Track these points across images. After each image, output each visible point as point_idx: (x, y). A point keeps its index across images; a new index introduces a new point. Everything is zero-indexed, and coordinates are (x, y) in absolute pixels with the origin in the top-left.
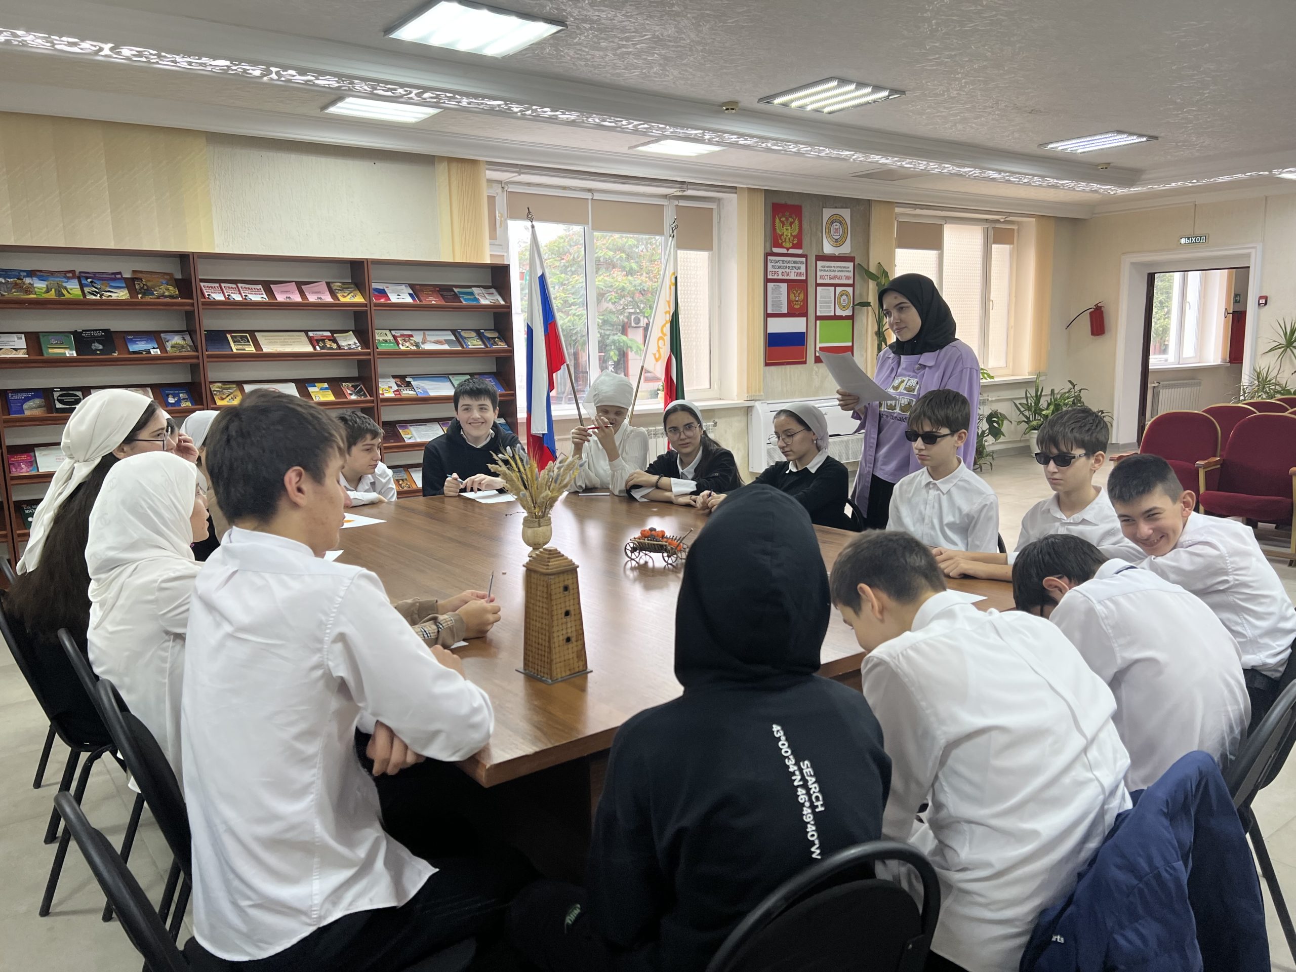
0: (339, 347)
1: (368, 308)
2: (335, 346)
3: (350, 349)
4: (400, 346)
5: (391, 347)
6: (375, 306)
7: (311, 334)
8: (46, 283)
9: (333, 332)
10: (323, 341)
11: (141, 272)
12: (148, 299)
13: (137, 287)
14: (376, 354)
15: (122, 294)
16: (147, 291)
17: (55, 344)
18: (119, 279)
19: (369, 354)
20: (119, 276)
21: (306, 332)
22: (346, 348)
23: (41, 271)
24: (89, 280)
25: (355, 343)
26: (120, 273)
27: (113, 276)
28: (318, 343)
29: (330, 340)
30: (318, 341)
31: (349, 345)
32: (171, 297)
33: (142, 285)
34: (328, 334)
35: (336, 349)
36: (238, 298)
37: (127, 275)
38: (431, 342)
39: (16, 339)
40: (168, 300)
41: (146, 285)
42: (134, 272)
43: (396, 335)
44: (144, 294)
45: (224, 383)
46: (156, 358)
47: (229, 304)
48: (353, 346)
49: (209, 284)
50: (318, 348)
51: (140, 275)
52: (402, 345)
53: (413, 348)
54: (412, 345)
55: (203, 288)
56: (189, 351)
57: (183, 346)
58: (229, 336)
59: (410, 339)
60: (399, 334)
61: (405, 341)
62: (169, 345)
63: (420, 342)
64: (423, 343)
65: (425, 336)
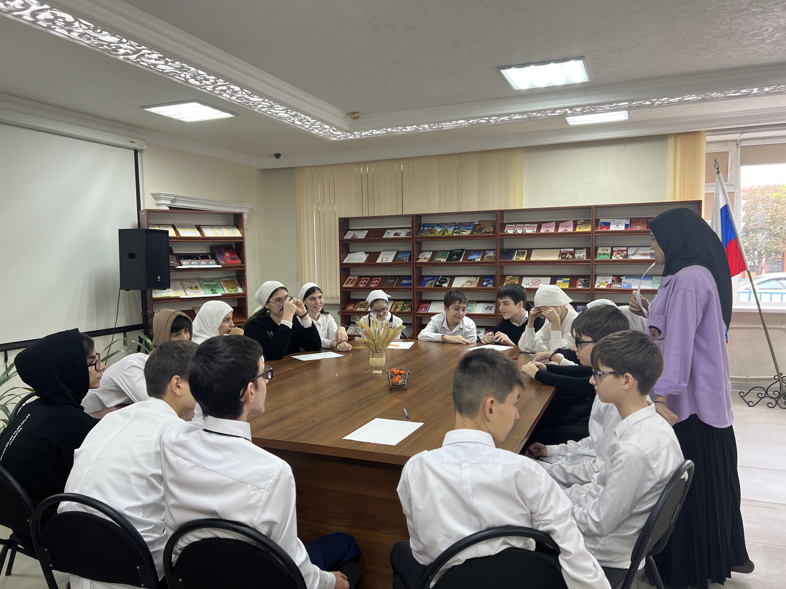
0: (574, 257)
1: (591, 235)
2: (571, 257)
3: (579, 258)
5: (607, 258)
6: (595, 233)
7: (562, 250)
8: (441, 229)
9: (575, 249)
10: (566, 254)
11: (482, 221)
12: (479, 234)
13: (477, 228)
14: (593, 262)
15: (467, 233)
16: (480, 230)
17: (441, 256)
18: (472, 225)
19: (589, 262)
20: (472, 224)
23: (442, 224)
24: (458, 227)
25: (584, 255)
26: (473, 222)
27: (470, 224)
28: (562, 255)
29: (570, 254)
31: (580, 256)
32: (489, 233)
34: (572, 250)
35: (571, 259)
36: (520, 232)
37: (477, 223)
38: (639, 254)
39: (428, 254)
40: (486, 234)
42: (479, 221)
44: (478, 232)
45: (513, 276)
46: (478, 263)
47: (515, 235)
48: (582, 257)
49: (510, 226)
50: (560, 258)
51: (481, 223)
52: (614, 256)
53: (621, 258)
54: (621, 256)
55: (506, 227)
56: (493, 260)
57: (491, 257)
58: (516, 252)
59: (623, 253)
60: (617, 250)
61: (618, 254)
62: (486, 256)
63: (630, 255)
64: (632, 255)
65: (637, 251)
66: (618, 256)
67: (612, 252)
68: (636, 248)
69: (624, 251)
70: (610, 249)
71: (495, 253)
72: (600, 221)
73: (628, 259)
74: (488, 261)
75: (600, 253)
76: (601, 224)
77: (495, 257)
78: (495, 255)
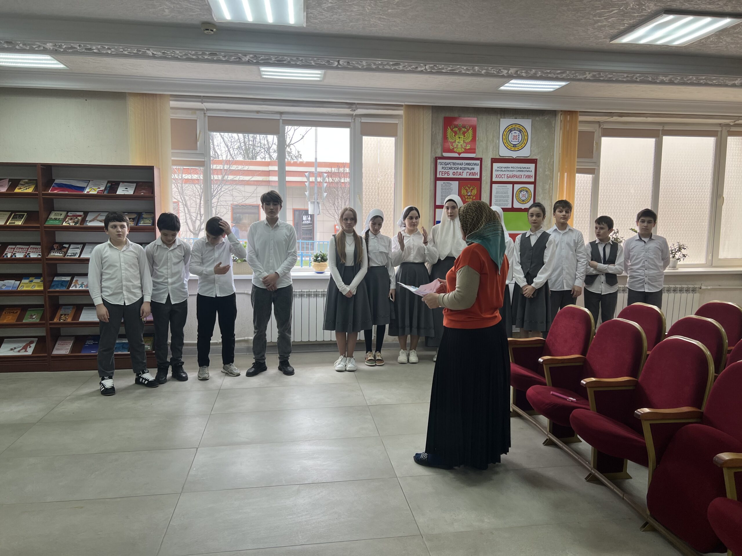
1: (39, 197)
4: (64, 223)
5: (57, 223)
19: (39, 228)
52: (66, 222)
53: (72, 224)
54: (74, 222)
59: (77, 218)
60: (71, 215)
61: (71, 219)
63: (88, 221)
64: (90, 221)
65: (97, 217)
66: (70, 221)
67: (67, 216)
68: (97, 214)
69: (80, 216)
70: (64, 213)
72: (55, 182)
73: (85, 225)
75: (51, 218)
76: (55, 185)
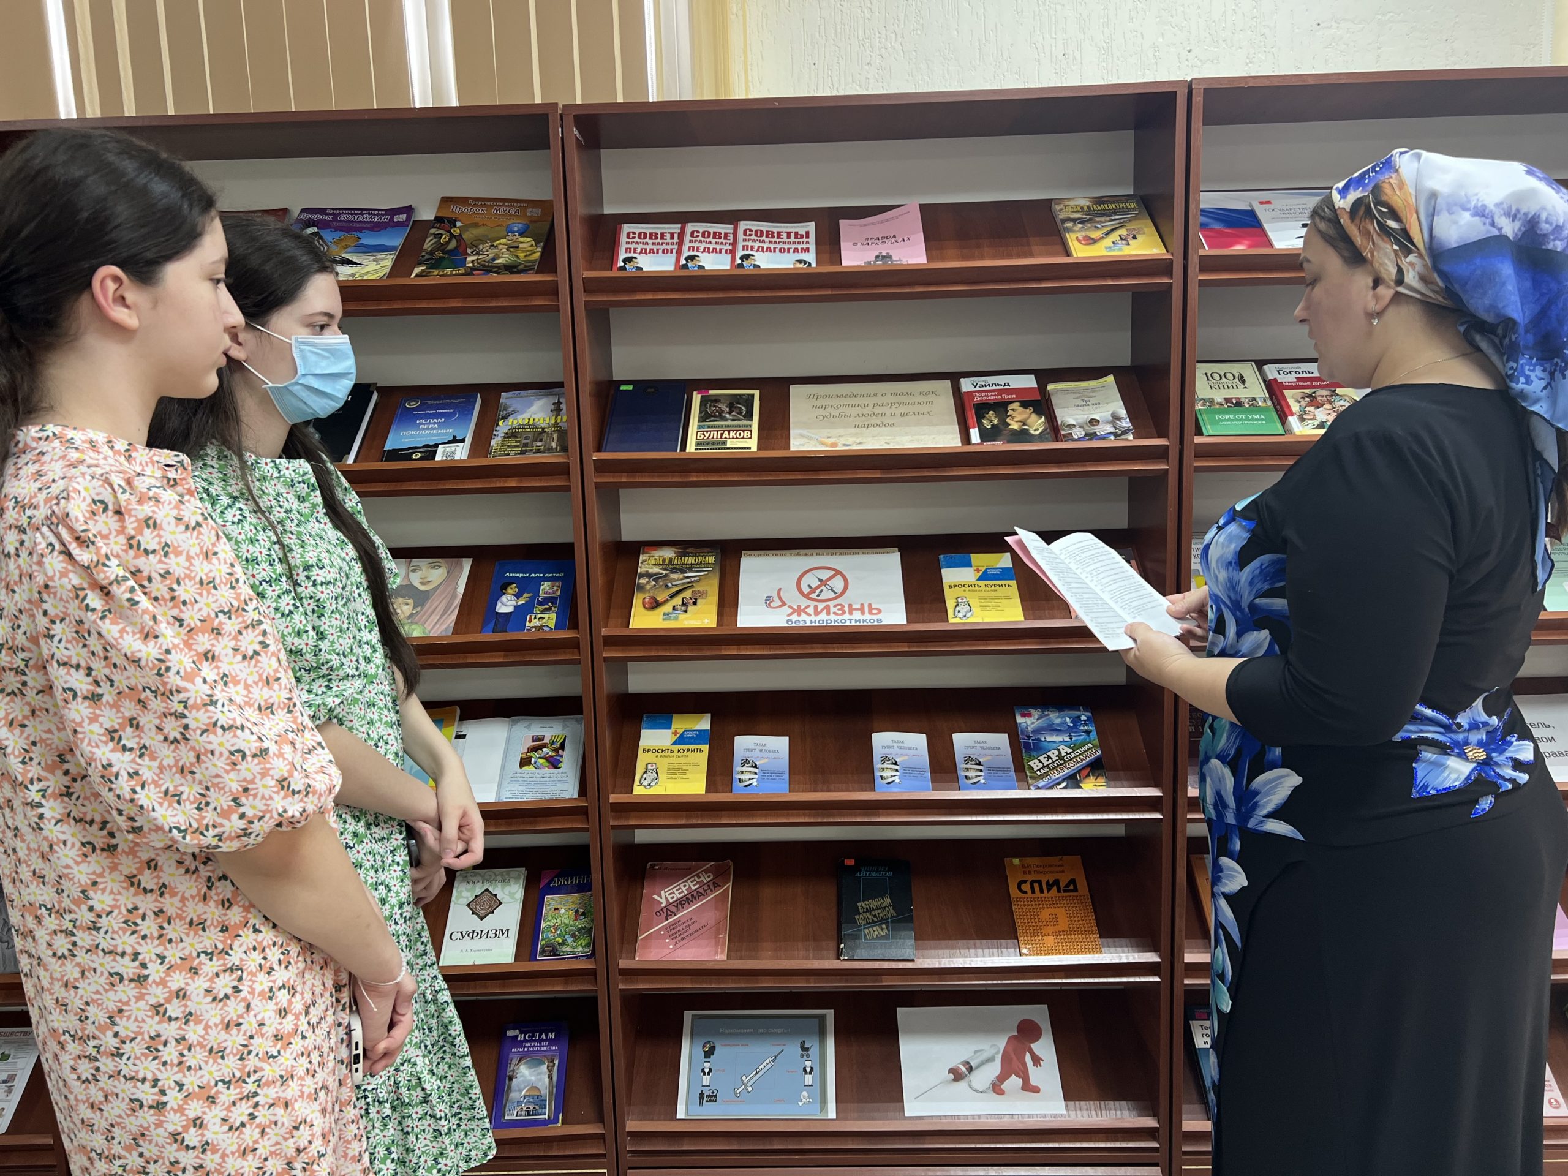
1: (1177, 280)
3: (1091, 436)
4: (1293, 421)
5: (1262, 427)
6: (1202, 270)
7: (966, 385)
9: (1045, 376)
10: (1001, 407)
11: (463, 201)
14: (1188, 454)
18: (396, 225)
19: (1160, 454)
20: (403, 217)
21: (954, 378)
22: (1078, 433)
25: (1116, 418)
26: (409, 210)
27: (386, 219)
28: (980, 416)
29: (1025, 404)
30: (982, 409)
31: (1093, 422)
32: (510, 269)
33: (445, 238)
34: (1029, 382)
35: (1041, 438)
37: (427, 214)
40: (494, 278)
41: (459, 238)
42: (446, 201)
43: (1281, 378)
45: (685, 546)
46: (454, 472)
47: (687, 286)
48: (1106, 429)
49: (648, 228)
50: (975, 435)
52: (1301, 418)
55: (624, 239)
56: (549, 450)
57: (540, 433)
58: (697, 398)
60: (1291, 378)
61: (1314, 401)
62: (503, 427)
66: (1321, 414)
67: (1273, 390)
70: (1250, 373)
71: (557, 410)
74: (515, 459)
75: (1212, 402)
77: (562, 434)
78: (563, 419)
